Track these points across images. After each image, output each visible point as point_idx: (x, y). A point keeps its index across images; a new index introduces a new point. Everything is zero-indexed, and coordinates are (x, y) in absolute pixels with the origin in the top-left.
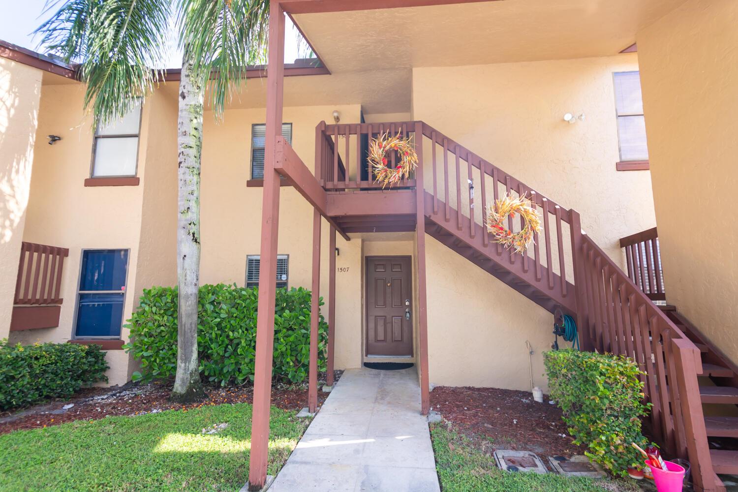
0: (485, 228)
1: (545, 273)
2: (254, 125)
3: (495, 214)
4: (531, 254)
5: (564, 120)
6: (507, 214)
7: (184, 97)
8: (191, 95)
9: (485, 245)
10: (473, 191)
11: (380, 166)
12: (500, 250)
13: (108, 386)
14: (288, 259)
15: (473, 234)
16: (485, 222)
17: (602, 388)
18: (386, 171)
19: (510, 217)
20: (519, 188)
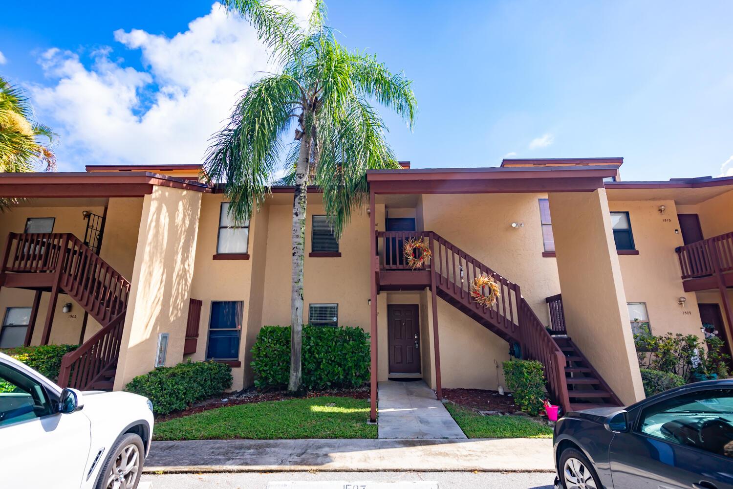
0: (469, 293)
1: (503, 319)
2: (313, 216)
3: (475, 286)
4: (495, 309)
5: (511, 226)
6: (481, 286)
7: (297, 215)
8: (301, 214)
9: (470, 303)
10: (462, 272)
11: (411, 258)
12: (478, 306)
13: (231, 391)
14: (337, 307)
15: (463, 297)
16: (469, 290)
17: (526, 375)
18: (414, 260)
19: (483, 288)
20: (488, 271)
